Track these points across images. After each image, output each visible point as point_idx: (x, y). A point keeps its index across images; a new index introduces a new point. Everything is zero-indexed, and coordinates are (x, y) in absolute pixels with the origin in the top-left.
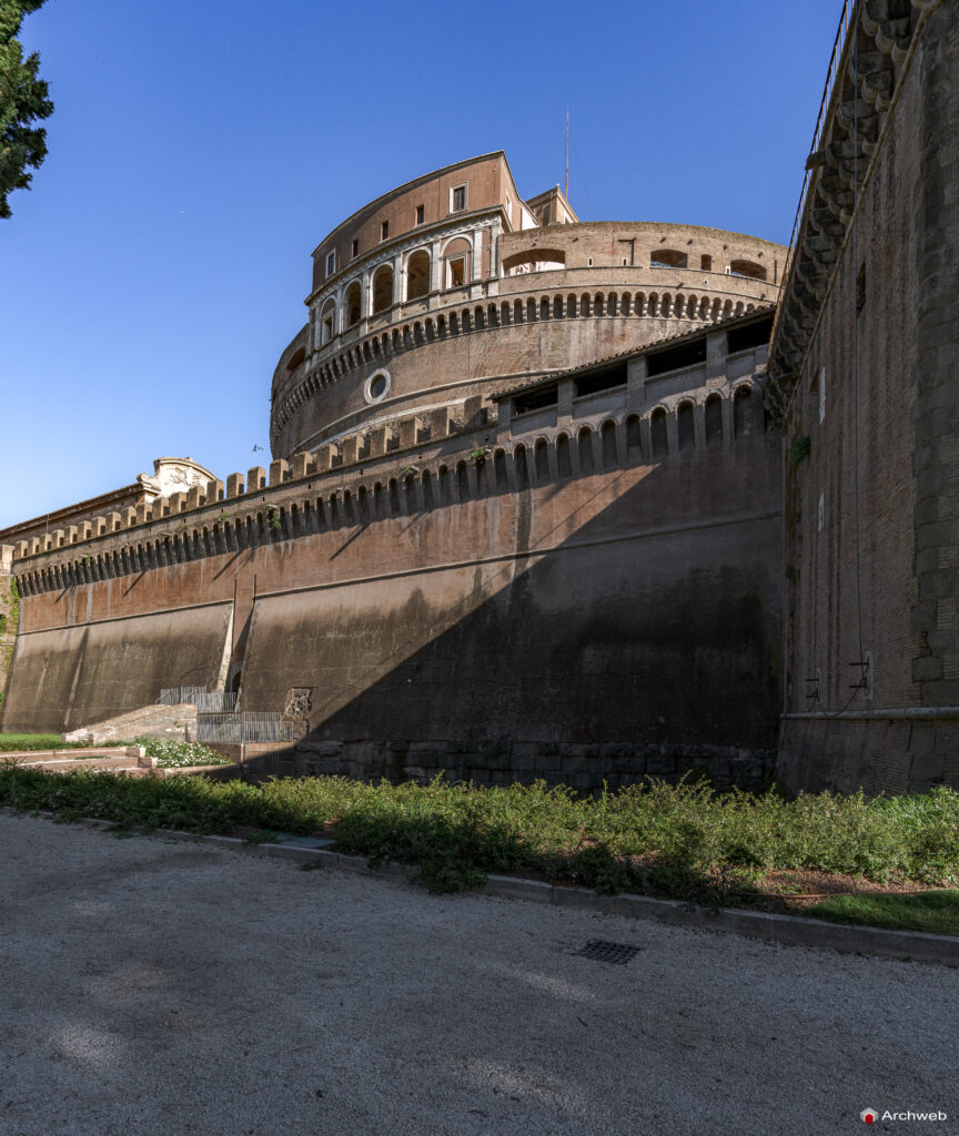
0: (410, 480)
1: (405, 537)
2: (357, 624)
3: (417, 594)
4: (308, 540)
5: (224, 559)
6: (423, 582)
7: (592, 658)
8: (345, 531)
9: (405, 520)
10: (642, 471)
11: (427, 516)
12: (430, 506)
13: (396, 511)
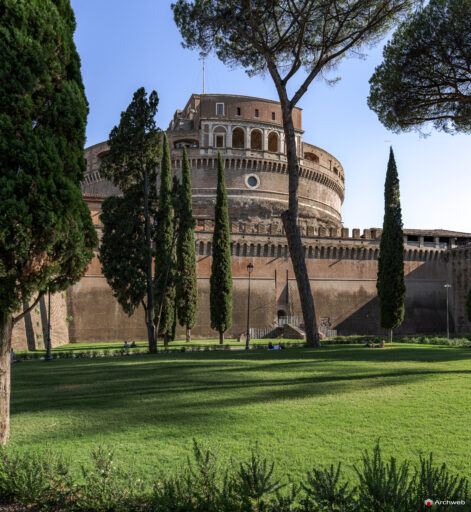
0: (359, 250)
1: (355, 268)
2: (341, 295)
3: (361, 288)
4: (315, 260)
5: (268, 259)
6: (363, 284)
7: (416, 311)
8: (331, 260)
9: (355, 262)
10: (422, 263)
11: (362, 262)
12: (364, 258)
13: (352, 258)
